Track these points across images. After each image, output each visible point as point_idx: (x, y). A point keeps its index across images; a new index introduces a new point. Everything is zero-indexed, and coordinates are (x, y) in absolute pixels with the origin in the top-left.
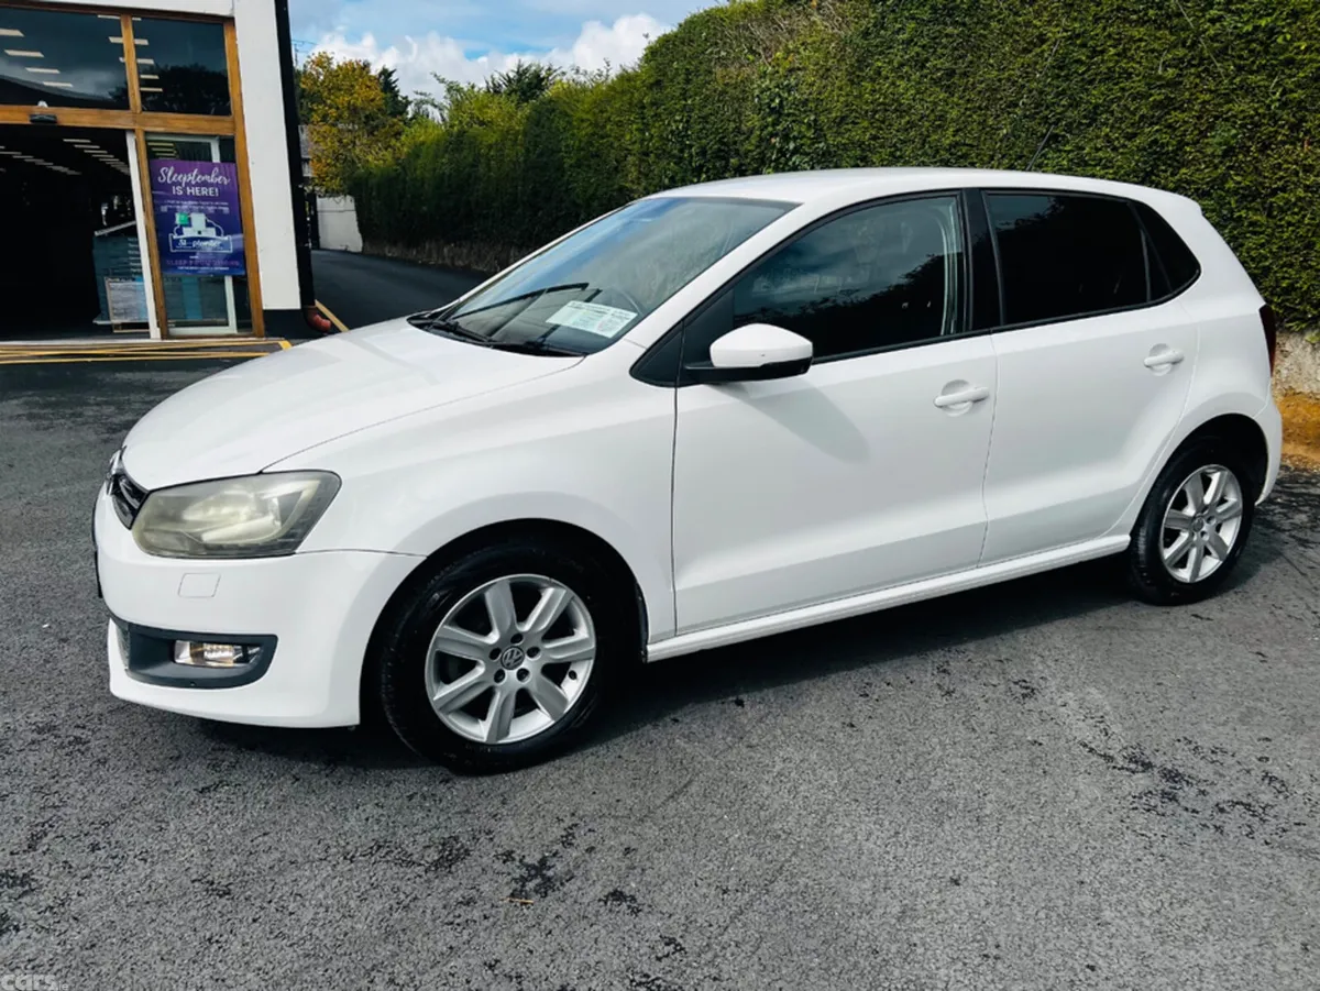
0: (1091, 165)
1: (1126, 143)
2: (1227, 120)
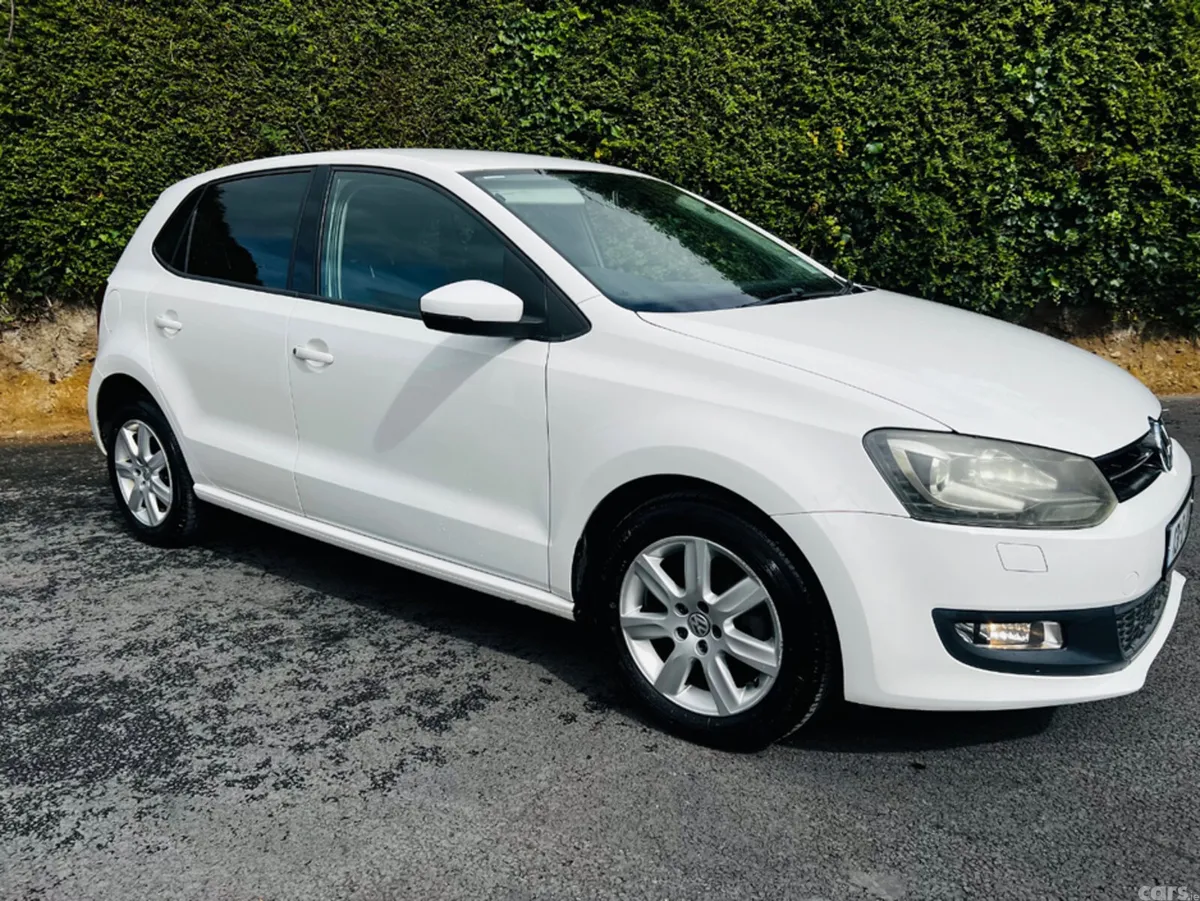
0: (92, 156)
1: (144, 134)
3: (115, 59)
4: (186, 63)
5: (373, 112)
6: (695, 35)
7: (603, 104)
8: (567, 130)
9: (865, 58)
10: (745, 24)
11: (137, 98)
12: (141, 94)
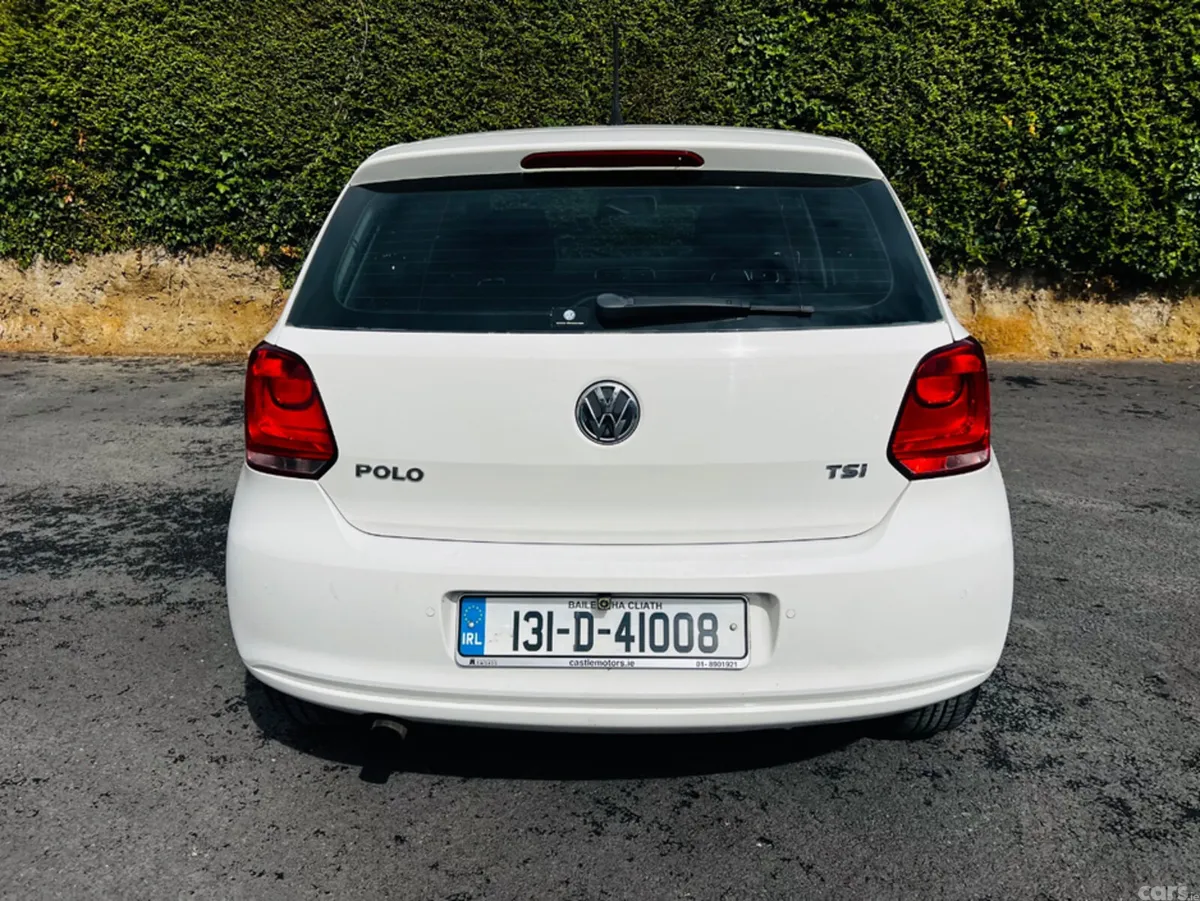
2: (545, 111)
3: (438, 64)
4: (492, 68)
5: (630, 103)
6: (907, 32)
7: (822, 93)
8: (789, 116)
9: (1061, 50)
10: (953, 22)
11: (453, 95)
12: (456, 92)
